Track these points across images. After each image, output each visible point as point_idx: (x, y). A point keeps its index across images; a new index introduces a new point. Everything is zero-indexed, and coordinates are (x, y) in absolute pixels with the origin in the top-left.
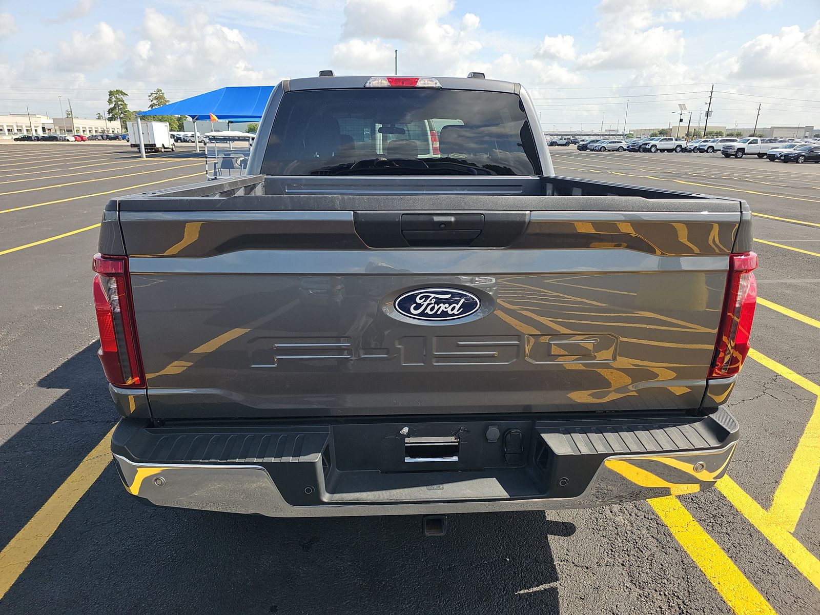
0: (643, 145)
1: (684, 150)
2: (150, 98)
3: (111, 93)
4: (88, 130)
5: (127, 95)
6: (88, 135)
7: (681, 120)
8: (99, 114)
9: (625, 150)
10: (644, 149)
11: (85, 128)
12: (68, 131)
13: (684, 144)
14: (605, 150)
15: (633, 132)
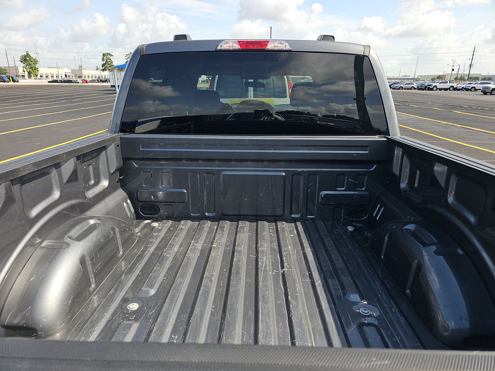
0: (428, 86)
1: (455, 89)
2: (126, 57)
3: (104, 55)
4: (91, 76)
5: (113, 56)
6: (90, 79)
7: (453, 70)
8: (97, 67)
9: (415, 89)
10: (429, 88)
11: (89, 75)
12: (79, 77)
13: (455, 85)
14: (403, 88)
15: (420, 77)
